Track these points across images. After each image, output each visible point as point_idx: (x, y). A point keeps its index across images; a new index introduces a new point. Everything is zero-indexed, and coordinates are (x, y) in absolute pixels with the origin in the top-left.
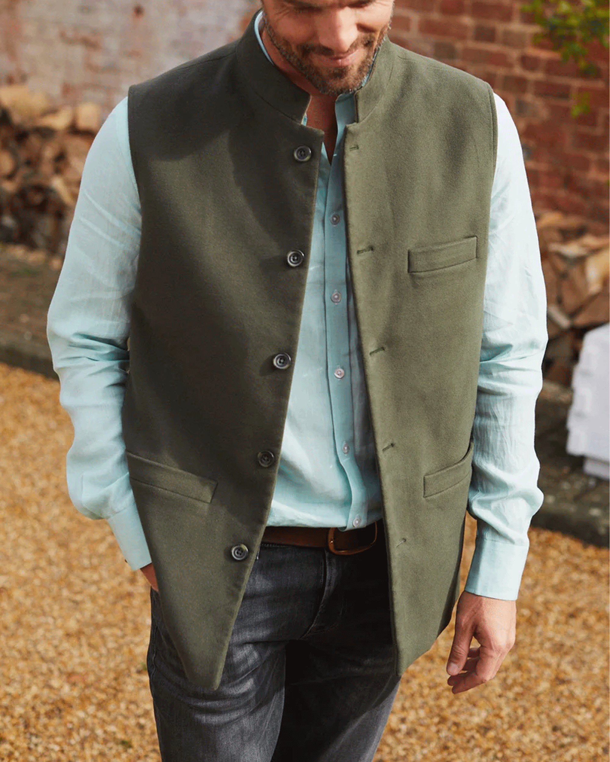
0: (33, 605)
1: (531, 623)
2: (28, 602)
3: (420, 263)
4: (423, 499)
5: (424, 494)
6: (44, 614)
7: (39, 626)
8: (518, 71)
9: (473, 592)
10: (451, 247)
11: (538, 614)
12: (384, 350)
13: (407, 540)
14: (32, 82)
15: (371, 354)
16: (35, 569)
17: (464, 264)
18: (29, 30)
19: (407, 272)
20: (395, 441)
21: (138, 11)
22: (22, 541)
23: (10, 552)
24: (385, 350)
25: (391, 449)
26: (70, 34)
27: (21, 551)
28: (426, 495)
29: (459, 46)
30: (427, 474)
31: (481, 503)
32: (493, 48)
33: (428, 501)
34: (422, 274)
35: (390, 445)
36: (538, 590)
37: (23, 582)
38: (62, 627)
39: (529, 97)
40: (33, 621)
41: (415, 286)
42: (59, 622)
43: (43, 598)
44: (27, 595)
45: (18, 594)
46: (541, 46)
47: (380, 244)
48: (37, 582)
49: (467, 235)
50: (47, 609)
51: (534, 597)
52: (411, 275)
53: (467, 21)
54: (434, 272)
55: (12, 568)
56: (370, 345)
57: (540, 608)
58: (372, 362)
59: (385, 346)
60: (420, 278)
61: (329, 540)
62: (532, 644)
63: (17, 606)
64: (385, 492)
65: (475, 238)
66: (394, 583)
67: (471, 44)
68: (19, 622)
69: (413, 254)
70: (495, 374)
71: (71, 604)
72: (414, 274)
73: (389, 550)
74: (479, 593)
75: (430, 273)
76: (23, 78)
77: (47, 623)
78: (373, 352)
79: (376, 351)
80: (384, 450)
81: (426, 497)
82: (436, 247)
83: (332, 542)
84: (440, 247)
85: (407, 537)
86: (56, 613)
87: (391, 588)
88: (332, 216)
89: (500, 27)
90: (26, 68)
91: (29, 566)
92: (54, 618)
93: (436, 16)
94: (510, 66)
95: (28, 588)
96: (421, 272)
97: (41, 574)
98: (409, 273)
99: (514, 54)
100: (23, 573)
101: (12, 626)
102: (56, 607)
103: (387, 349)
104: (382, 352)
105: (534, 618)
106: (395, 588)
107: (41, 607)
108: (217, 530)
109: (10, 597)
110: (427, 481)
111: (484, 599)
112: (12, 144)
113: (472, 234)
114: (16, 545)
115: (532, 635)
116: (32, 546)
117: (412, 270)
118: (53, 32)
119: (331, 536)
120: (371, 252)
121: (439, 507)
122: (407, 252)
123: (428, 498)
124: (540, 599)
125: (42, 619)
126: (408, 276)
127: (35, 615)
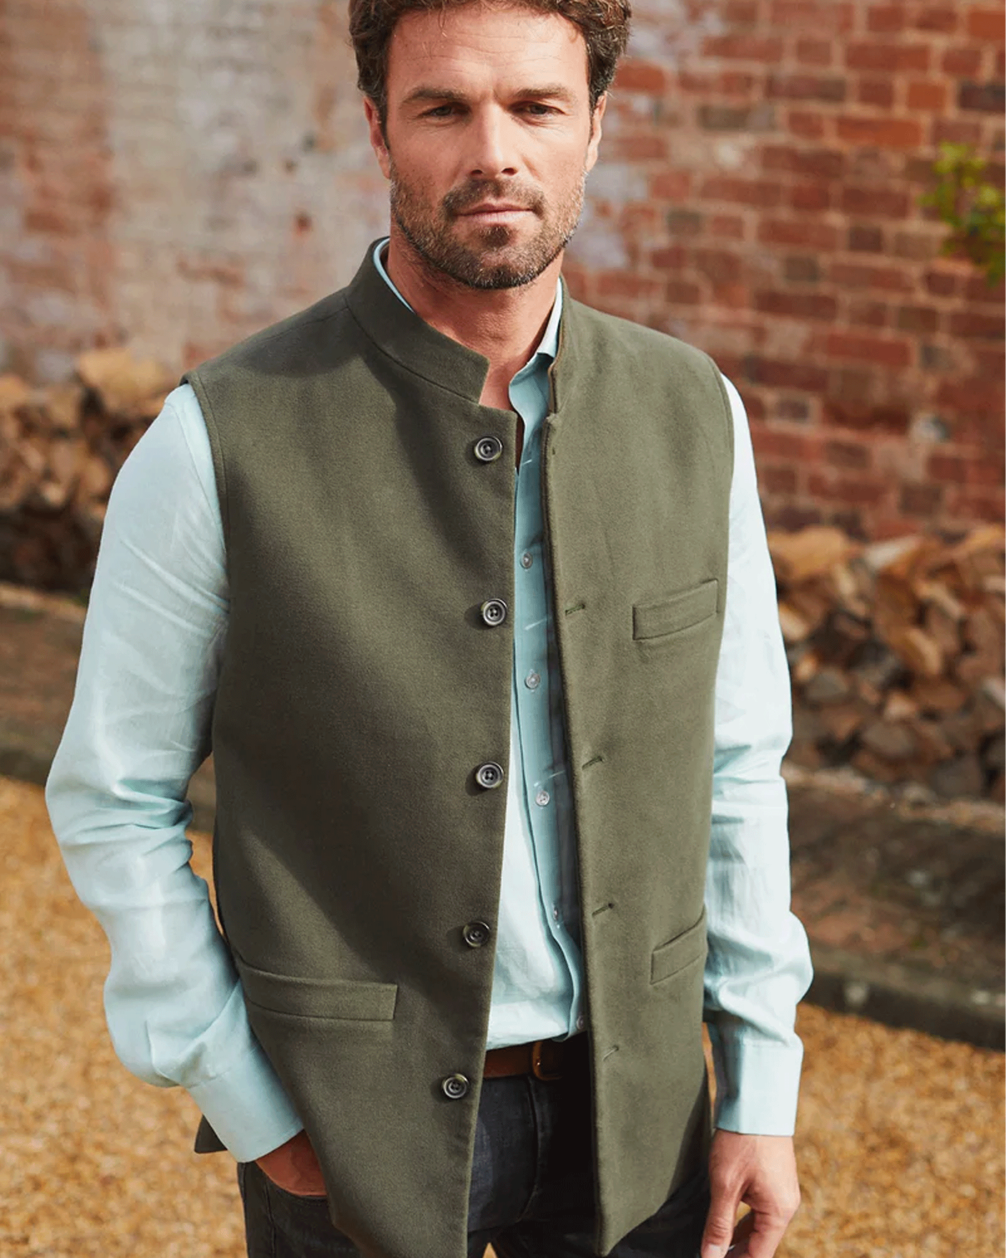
0: (161, 1204)
1: (977, 1210)
2: (151, 1199)
3: (648, 624)
4: (650, 986)
5: (652, 978)
6: (178, 1219)
7: (170, 1238)
8: (922, 297)
9: (734, 1130)
10: (688, 597)
11: (989, 1193)
12: (601, 760)
13: (620, 1049)
14: (136, 344)
15: (584, 767)
16: (162, 1144)
17: (705, 621)
18: (128, 259)
19: (632, 640)
20: (616, 900)
21: (303, 223)
22: (140, 1099)
23: (120, 1117)
24: (603, 760)
25: (608, 911)
26: (194, 263)
27: (138, 1115)
28: (653, 981)
29: (824, 260)
30: (657, 948)
31: (733, 990)
32: (882, 262)
33: (656, 988)
34: (654, 642)
35: (607, 905)
36: (987, 1153)
37: (141, 1167)
38: (208, 1240)
39: (942, 340)
40: (159, 1230)
41: (644, 660)
42: (204, 1231)
43: (174, 1191)
44: (150, 1187)
45: (134, 1186)
46: (959, 256)
47: (596, 599)
48: (165, 1165)
49: (705, 578)
50: (181, 1208)
51: (981, 1165)
52: (637, 643)
53: (836, 219)
54: (669, 637)
55: (123, 1143)
56: (583, 753)
57: (991, 1183)
58: (585, 778)
59: (604, 755)
60: (651, 648)
61: (534, 1062)
62: (980, 1244)
63: (134, 1208)
64: (591, 978)
65: (716, 582)
66: (599, 1114)
67: (844, 257)
68: (137, 1234)
69: (640, 611)
70: (727, 793)
71: (221, 1201)
72: (643, 641)
73: (594, 1066)
74: (743, 1130)
75: (664, 638)
76: (121, 337)
77: (183, 1234)
78: (587, 764)
79: (591, 763)
80: (594, 914)
81: (654, 983)
82: (671, 599)
83: (539, 1064)
84: (675, 599)
85: (620, 1043)
86: (197, 1217)
87: (595, 1123)
88: (523, 554)
89: (890, 228)
90: (125, 319)
91: (153, 1138)
92: (194, 1224)
93: (785, 214)
94: (908, 289)
95: (151, 1176)
96: (652, 638)
97: (171, 1152)
98: (635, 641)
99: (914, 270)
100: (142, 1151)
101: (126, 1240)
102: (197, 1206)
103: (605, 759)
104: (598, 764)
105: (982, 1201)
106: (601, 1122)
107: (174, 1209)
108: (413, 1060)
109: (121, 1192)
110: (657, 959)
111: (758, 1139)
112: (107, 445)
113: (711, 576)
114: (130, 1106)
115: (979, 1229)
116: (156, 1107)
117: (638, 635)
118: (166, 262)
119: (536, 1055)
120: (581, 611)
121: (672, 997)
122: (631, 607)
123: (657, 984)
124: (991, 1168)
125: (175, 1228)
126: (634, 646)
127: (164, 1220)
